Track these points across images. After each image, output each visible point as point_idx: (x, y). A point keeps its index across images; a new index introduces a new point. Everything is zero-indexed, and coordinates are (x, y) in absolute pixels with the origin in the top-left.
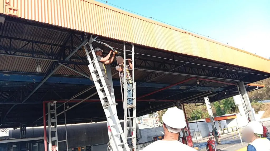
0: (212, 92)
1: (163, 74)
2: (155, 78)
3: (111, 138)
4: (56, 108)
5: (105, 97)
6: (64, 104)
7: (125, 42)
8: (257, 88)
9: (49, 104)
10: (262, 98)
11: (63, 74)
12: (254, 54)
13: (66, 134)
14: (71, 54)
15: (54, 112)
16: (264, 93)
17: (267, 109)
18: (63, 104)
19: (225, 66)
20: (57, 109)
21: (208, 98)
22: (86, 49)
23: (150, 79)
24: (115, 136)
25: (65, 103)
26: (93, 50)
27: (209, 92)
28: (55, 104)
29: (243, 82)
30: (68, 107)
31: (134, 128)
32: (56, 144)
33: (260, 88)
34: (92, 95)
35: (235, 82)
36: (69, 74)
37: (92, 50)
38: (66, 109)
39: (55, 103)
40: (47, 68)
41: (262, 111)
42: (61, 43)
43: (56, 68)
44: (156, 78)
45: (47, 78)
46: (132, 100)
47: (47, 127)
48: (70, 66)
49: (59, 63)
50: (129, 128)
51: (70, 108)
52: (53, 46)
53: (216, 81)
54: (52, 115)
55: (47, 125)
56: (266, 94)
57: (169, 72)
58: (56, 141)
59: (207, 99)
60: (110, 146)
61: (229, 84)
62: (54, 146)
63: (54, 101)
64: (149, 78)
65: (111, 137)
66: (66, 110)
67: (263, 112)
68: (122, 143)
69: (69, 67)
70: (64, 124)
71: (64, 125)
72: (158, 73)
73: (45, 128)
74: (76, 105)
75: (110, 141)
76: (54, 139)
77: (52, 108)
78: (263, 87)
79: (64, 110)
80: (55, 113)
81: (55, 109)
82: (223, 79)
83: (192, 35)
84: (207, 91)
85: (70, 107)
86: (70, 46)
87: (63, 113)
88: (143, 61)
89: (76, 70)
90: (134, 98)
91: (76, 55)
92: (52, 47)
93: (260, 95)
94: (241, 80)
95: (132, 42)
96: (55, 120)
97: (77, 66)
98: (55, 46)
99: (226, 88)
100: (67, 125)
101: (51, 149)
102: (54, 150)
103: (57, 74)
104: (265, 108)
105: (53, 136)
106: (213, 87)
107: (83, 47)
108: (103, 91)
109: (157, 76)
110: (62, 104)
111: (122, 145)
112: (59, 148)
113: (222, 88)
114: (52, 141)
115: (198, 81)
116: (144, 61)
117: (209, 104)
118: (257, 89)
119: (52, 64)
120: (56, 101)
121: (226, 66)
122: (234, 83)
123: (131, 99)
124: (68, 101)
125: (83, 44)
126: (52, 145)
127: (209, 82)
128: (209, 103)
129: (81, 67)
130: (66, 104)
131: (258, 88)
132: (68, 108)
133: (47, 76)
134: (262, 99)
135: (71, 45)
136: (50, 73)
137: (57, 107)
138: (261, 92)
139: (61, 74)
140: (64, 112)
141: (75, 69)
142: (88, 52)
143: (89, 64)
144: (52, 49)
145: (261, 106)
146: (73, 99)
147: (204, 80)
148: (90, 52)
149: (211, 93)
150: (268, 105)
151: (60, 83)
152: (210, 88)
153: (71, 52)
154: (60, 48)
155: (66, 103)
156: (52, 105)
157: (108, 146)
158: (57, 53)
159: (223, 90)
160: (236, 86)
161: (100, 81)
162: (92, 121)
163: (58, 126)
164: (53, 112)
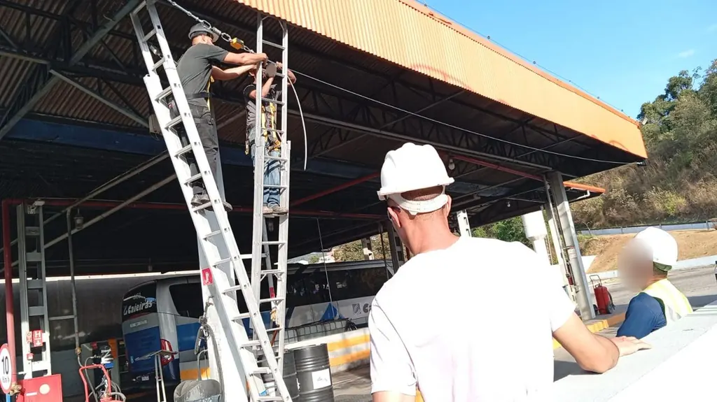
0: (479, 198)
1: (364, 135)
2: (338, 147)
3: (210, 304)
4: (42, 223)
5: (197, 176)
6: (66, 213)
7: (263, 14)
8: (586, 194)
9: (20, 207)
10: (593, 224)
11: (64, 113)
12: (594, 99)
13: (74, 299)
14: (88, 42)
15: (37, 234)
16: (598, 211)
17: (601, 252)
18: (63, 211)
19: (521, 128)
20: (45, 226)
21: (465, 215)
22: (137, 25)
23: (326, 148)
24: (224, 293)
25: (71, 207)
26: (159, 27)
27: (471, 197)
28: (41, 210)
29: (560, 174)
30: (78, 221)
31: (281, 274)
32: (42, 327)
33: (593, 194)
34: (154, 188)
35: (540, 173)
36: (83, 114)
37: (156, 28)
38: (73, 227)
39: (38, 207)
40: (11, 91)
41: (589, 255)
42: (58, 9)
43: (42, 88)
44: (341, 145)
45: (12, 123)
46: (279, 193)
47: (16, 281)
48: (90, 82)
49: (52, 71)
50: (265, 273)
51: (85, 226)
52: (33, 17)
53: (495, 167)
54: (32, 245)
55: (17, 276)
56: (601, 214)
57: (381, 130)
58: (42, 317)
59: (465, 218)
60: (207, 328)
61: (526, 176)
62: (36, 332)
63: (36, 200)
64: (324, 145)
65: (211, 301)
66: (75, 231)
67: (592, 258)
68: (245, 315)
69: (86, 87)
70: (68, 274)
71: (69, 278)
72: (349, 132)
73: (9, 282)
74: (105, 215)
75: (206, 312)
76: (36, 311)
77: (31, 221)
78: (601, 193)
79: (66, 232)
80: (39, 237)
81: (38, 226)
82: (512, 160)
83: (449, 25)
84: (467, 193)
85: (85, 222)
86: (87, 21)
87: (64, 240)
88: (309, 92)
89: (104, 97)
90: (285, 189)
91: (107, 53)
92: (28, 17)
93: (586, 216)
94: (556, 168)
95: (283, 18)
96: (38, 257)
97: (108, 84)
98: (41, 18)
99: (513, 190)
100: (77, 278)
101: (27, 339)
102: (36, 341)
103: (44, 113)
104: (597, 250)
105: (33, 302)
106: (484, 184)
107: (127, 17)
108: (189, 157)
109: (345, 140)
110: (59, 211)
111: (243, 319)
112: (51, 337)
113: (504, 189)
114: (29, 317)
115: (451, 161)
116: (311, 92)
117: (467, 230)
118: (587, 198)
119: (28, 78)
120: (42, 200)
121: (523, 128)
122: (538, 176)
123: (275, 192)
124: (79, 203)
125: (127, 8)
126: (32, 329)
127: (478, 168)
128: (468, 227)
129: (122, 93)
130: (73, 212)
131: (589, 194)
132: (79, 225)
133: (12, 114)
134: (591, 226)
135: (89, 19)
136: (23, 105)
137: (44, 220)
138: (592, 210)
139: (59, 112)
140: (67, 235)
141: (99, 92)
142: (145, 35)
143: (146, 72)
144: (29, 28)
145: (587, 243)
146: (94, 198)
147: (467, 160)
148: (152, 33)
149: (476, 198)
150: (605, 241)
151: (55, 141)
152: (476, 185)
153: (90, 35)
154: (55, 25)
155: (72, 210)
156: (32, 212)
157: (202, 327)
158: (46, 41)
159: (507, 195)
160: (543, 185)
161: (180, 130)
162: (150, 268)
163: (48, 279)
164: (34, 234)
